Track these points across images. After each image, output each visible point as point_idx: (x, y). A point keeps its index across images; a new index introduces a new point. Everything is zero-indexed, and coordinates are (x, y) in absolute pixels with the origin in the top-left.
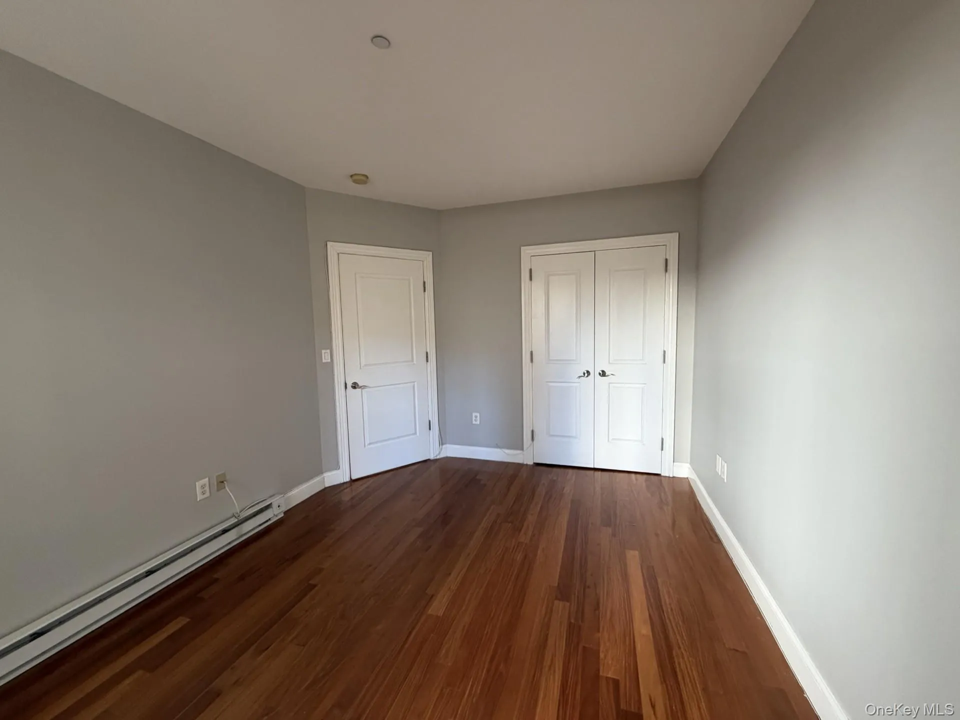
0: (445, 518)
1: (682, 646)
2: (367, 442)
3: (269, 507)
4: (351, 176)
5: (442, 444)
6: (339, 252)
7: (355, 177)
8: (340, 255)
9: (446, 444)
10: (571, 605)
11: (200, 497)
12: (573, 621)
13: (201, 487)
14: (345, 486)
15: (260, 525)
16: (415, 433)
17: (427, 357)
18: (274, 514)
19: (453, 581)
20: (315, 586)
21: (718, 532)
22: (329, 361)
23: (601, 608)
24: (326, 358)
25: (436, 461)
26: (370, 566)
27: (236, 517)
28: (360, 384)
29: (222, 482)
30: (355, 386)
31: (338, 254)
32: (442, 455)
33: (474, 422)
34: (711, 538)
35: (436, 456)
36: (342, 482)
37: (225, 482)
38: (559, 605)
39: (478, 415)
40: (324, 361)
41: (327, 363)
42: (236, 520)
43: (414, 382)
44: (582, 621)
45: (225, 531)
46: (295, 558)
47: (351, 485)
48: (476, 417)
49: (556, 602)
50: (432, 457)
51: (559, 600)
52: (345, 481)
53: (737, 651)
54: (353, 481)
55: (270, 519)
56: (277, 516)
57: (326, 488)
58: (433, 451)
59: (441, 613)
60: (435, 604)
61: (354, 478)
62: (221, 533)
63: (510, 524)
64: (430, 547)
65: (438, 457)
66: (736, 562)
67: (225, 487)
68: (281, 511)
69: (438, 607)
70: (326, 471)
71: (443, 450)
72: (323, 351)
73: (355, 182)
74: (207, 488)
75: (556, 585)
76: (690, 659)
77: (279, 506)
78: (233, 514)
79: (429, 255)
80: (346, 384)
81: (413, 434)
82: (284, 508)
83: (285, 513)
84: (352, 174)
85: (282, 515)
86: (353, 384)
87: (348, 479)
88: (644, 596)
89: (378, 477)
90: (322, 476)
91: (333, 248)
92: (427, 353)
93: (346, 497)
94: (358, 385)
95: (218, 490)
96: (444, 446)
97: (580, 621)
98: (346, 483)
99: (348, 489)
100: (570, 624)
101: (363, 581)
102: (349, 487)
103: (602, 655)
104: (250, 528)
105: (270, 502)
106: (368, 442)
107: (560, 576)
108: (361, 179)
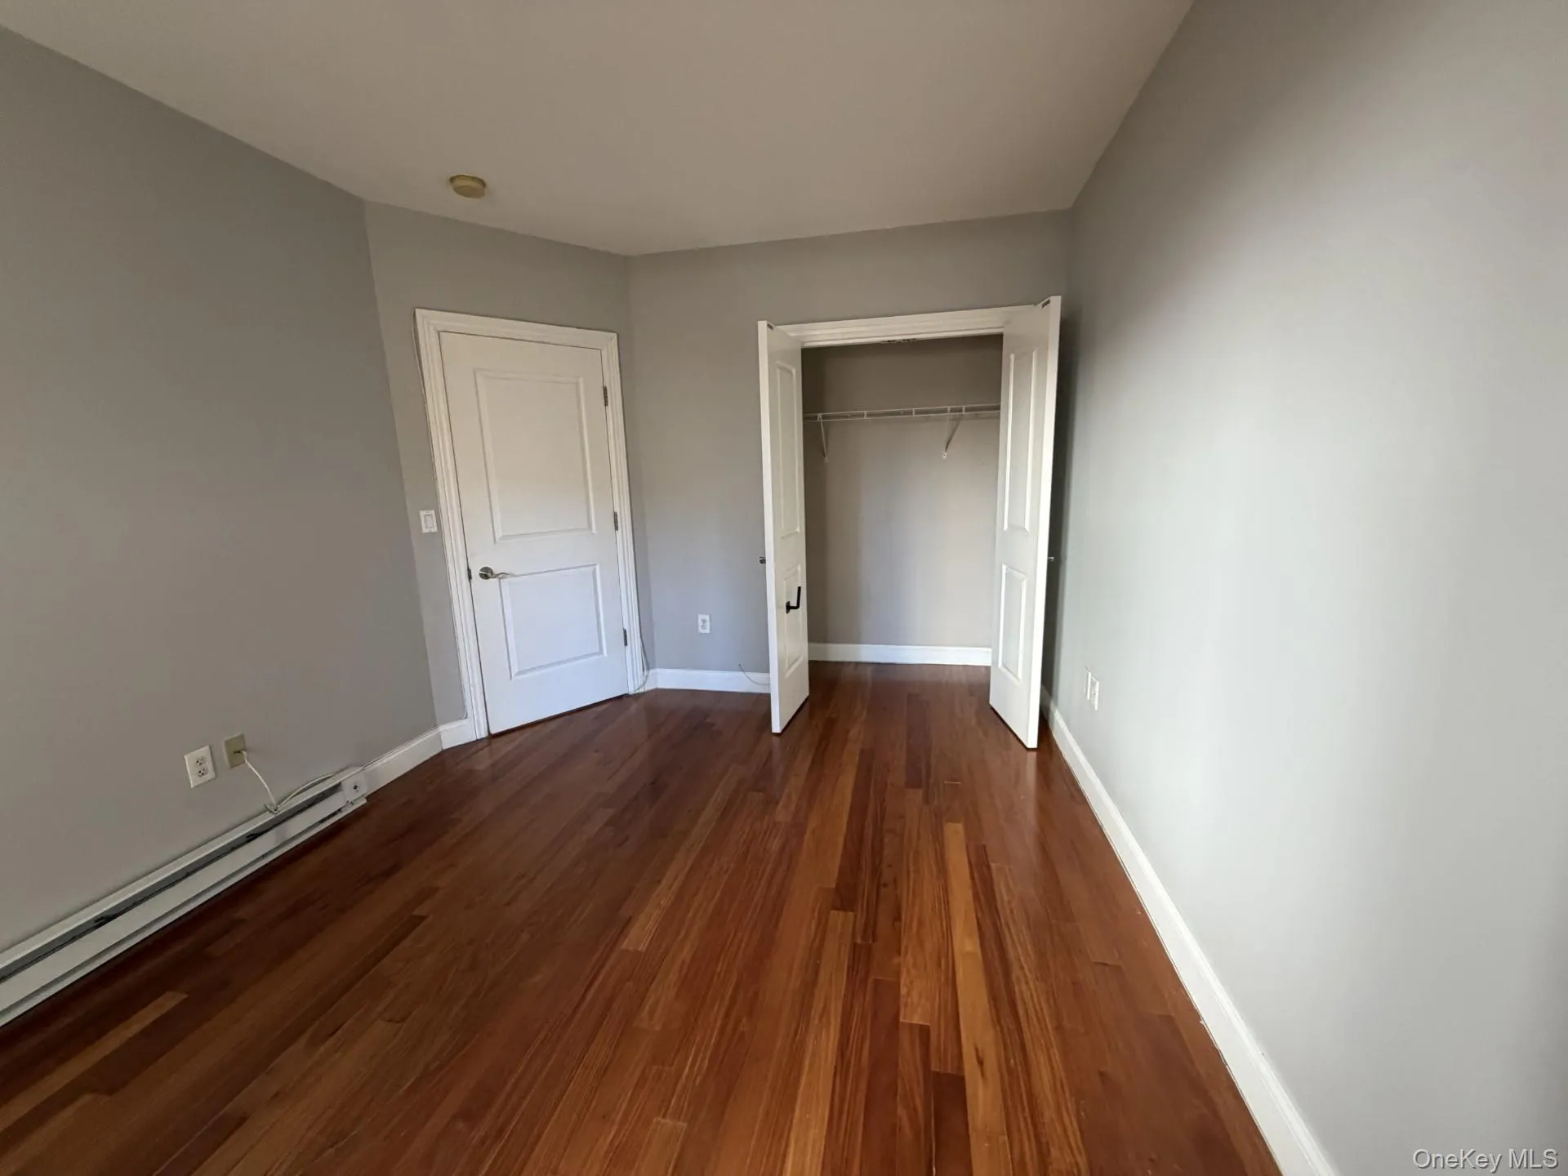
0: (656, 788)
1: (1025, 966)
2: (515, 670)
3: (336, 789)
4: (452, 180)
5: (648, 669)
6: (439, 329)
7: (459, 183)
8: (442, 334)
9: (654, 667)
10: (856, 916)
11: (194, 780)
12: (859, 941)
13: (195, 765)
14: (480, 745)
15: (322, 821)
16: (601, 652)
17: (616, 522)
18: (348, 800)
19: (663, 896)
20: (423, 918)
21: (1083, 785)
22: (435, 529)
23: (903, 917)
24: (428, 525)
25: (637, 696)
26: (523, 876)
27: (271, 812)
28: (496, 571)
29: (239, 752)
30: (486, 574)
31: (439, 333)
32: (649, 687)
33: (701, 630)
34: (1072, 796)
35: (639, 689)
36: (474, 739)
37: (244, 753)
38: (837, 917)
39: (707, 617)
40: (425, 530)
41: (431, 534)
42: (273, 816)
43: (594, 565)
44: (873, 941)
45: (252, 837)
46: (388, 874)
47: (489, 745)
48: (704, 621)
49: (833, 913)
50: (631, 690)
51: (837, 909)
52: (479, 737)
53: (1105, 964)
54: (492, 737)
55: (340, 810)
56: (352, 804)
57: (444, 752)
58: (632, 682)
59: (642, 948)
60: (634, 931)
61: (493, 731)
62: (245, 840)
63: (761, 794)
64: (627, 838)
65: (642, 690)
66: (1108, 831)
67: (244, 762)
68: (359, 794)
69: (638, 937)
70: (444, 722)
71: (650, 677)
72: (422, 513)
73: (459, 190)
74: (209, 765)
75: (833, 886)
76: (1037, 983)
77: (355, 787)
78: (266, 807)
79: (611, 338)
80: (469, 571)
81: (595, 654)
82: (366, 790)
83: (368, 798)
84: (454, 175)
85: (364, 801)
86: (482, 570)
87: (484, 734)
88: (971, 893)
89: (537, 728)
90: (437, 732)
91: (429, 322)
92: (615, 515)
93: (482, 763)
94: (492, 573)
95: (233, 765)
96: (651, 671)
97: (871, 940)
98: (482, 739)
99: (486, 750)
100: (855, 945)
101: (508, 904)
102: (487, 746)
103: (903, 991)
104: (301, 828)
105: (337, 782)
106: (517, 670)
107: (840, 872)
108: (472, 187)
